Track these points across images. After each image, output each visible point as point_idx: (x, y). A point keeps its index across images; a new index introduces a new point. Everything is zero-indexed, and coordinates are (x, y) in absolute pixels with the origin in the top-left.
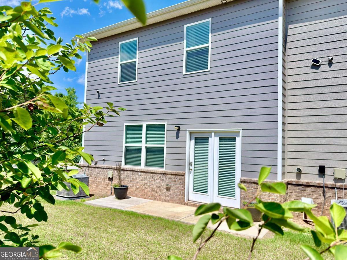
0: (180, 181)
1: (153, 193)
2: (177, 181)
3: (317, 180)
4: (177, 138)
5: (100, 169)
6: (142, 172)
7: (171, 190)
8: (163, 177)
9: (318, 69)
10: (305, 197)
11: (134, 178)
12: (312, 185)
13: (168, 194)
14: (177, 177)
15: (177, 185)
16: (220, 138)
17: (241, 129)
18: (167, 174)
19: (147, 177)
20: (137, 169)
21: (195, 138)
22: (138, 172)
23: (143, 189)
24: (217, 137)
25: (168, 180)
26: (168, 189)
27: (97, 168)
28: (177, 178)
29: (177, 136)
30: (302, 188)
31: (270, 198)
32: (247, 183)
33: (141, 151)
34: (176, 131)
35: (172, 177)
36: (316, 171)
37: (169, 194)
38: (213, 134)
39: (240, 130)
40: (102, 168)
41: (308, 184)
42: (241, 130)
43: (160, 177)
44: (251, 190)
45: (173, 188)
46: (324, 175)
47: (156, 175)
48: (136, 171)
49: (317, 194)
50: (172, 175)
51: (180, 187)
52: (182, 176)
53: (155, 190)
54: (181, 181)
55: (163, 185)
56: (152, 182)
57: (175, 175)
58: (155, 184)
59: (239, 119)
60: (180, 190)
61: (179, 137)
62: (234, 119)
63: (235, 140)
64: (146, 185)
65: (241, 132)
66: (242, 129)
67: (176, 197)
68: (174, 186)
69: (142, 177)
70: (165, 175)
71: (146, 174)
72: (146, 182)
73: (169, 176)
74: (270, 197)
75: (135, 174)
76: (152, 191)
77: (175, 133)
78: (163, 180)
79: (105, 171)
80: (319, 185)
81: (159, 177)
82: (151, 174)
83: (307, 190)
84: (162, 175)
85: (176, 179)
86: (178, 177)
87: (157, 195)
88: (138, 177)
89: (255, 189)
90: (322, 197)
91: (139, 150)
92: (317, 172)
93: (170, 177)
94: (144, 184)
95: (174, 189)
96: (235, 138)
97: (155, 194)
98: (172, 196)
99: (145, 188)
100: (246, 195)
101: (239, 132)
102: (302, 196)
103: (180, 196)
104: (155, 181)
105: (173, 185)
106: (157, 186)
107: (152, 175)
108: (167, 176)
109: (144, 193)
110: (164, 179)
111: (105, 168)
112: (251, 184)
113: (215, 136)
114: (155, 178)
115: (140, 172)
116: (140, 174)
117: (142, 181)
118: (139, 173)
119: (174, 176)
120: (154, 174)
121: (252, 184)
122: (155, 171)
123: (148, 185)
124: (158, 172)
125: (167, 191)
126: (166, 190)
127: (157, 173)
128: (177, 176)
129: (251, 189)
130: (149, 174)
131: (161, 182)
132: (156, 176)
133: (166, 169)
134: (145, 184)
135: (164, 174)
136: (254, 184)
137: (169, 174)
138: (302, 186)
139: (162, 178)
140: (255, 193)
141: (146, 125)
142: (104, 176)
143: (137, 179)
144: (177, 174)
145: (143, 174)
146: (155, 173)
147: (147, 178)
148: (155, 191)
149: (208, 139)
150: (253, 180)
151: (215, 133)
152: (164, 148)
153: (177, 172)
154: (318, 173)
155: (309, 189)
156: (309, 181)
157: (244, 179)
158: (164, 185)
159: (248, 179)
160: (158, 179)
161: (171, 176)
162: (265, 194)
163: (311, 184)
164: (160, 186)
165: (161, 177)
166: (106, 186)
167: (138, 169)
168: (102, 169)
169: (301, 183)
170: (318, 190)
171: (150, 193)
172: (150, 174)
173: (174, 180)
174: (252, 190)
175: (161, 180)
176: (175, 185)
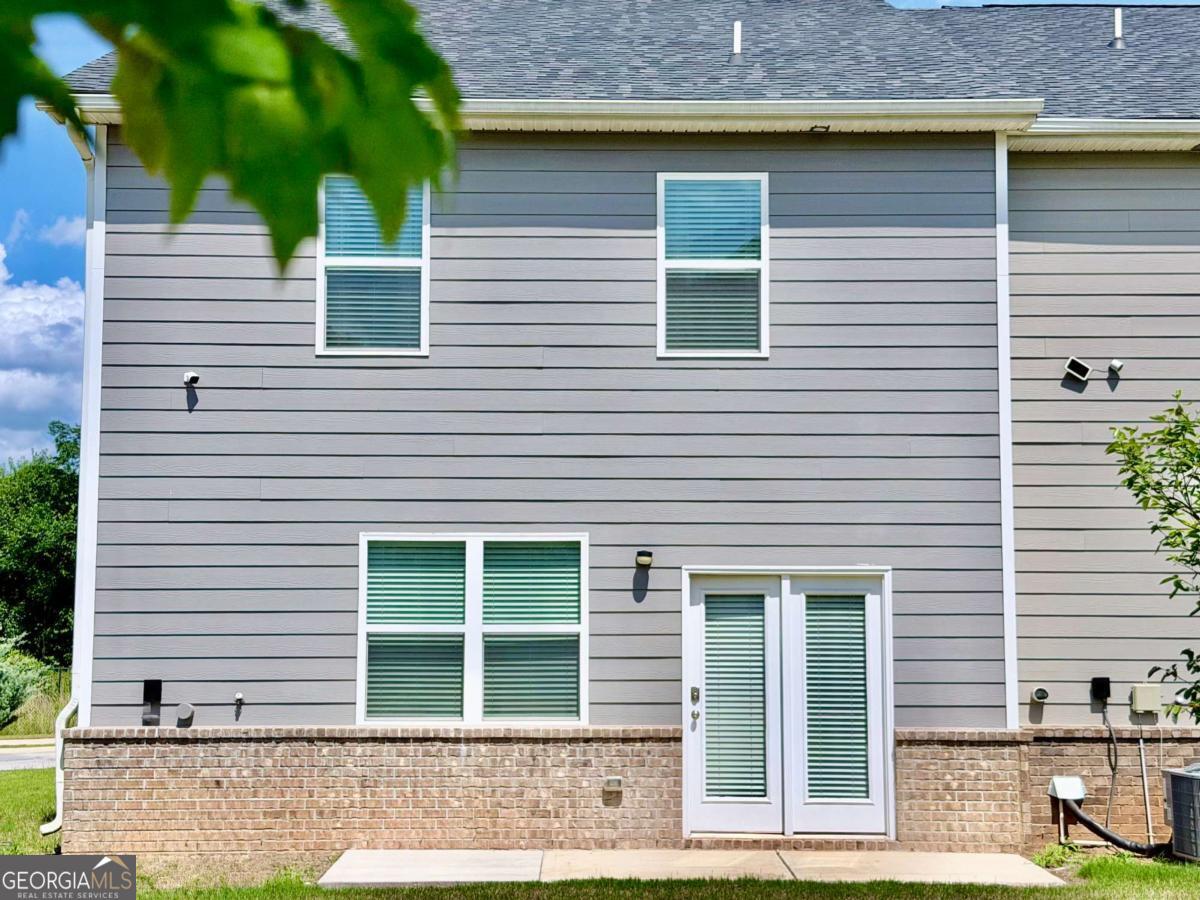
0: (664, 761)
1: (541, 823)
2: (652, 762)
3: (1086, 721)
4: (639, 598)
5: (225, 747)
6: (477, 740)
7: (625, 801)
8: (585, 753)
9: (1081, 391)
10: (1061, 774)
11: (437, 769)
12: (1081, 736)
13: (612, 818)
14: (648, 746)
15: (651, 780)
16: (808, 597)
17: (890, 567)
18: (606, 740)
19: (503, 760)
20: (452, 729)
21: (707, 596)
22: (457, 740)
23: (488, 811)
24: (799, 594)
25: (611, 761)
26: (612, 797)
27: (204, 741)
28: (649, 753)
29: (640, 590)
30: (1053, 748)
31: (990, 784)
32: (918, 745)
33: (462, 653)
34: (634, 570)
35: (627, 748)
36: (1084, 693)
37: (618, 815)
38: (786, 584)
39: (887, 571)
40: (238, 740)
41: (1069, 736)
42: (890, 572)
43: (572, 754)
44: (932, 767)
45: (634, 791)
46: (1105, 704)
47: (551, 748)
48: (445, 740)
49: (1093, 763)
50: (625, 740)
51: (664, 785)
52: (672, 743)
53: (550, 807)
54: (668, 762)
55: (585, 784)
56: (532, 775)
57: (642, 740)
58: (546, 782)
59: (880, 535)
60: (666, 797)
61: (648, 593)
62: (861, 535)
63: (864, 603)
64: (498, 794)
65: (888, 577)
66: (894, 569)
67: (646, 824)
68: (636, 782)
69: (481, 760)
70: (595, 745)
71: (500, 748)
72: (499, 780)
73: (614, 747)
74: (993, 782)
75: (440, 750)
76: (533, 814)
77: (627, 579)
78: (585, 765)
79: (257, 751)
80: (1099, 736)
81: (563, 756)
82: (527, 748)
83: (1065, 752)
84: (580, 747)
85: (645, 754)
86: (656, 747)
87: (557, 825)
88: (454, 763)
89: (944, 762)
90: (1107, 770)
91: (451, 652)
92: (1086, 697)
93: (619, 751)
94: (488, 790)
95: (638, 794)
96: (863, 597)
97: (549, 824)
98: (632, 823)
99: (499, 804)
100: (916, 783)
101: (881, 577)
102: (1052, 773)
103: (664, 820)
104: (544, 773)
105: (632, 780)
106: (557, 794)
107: (532, 751)
108: (603, 748)
109: (494, 825)
110: (590, 761)
111: (259, 740)
112: (930, 747)
113: (794, 591)
114: (544, 761)
115: (468, 740)
116: (469, 751)
117: (480, 779)
118: (463, 748)
119: (639, 744)
120: (541, 746)
121: (936, 746)
122: (548, 732)
123: (514, 790)
124: (562, 736)
125: (606, 803)
126: (601, 804)
127: (556, 740)
128: (650, 743)
129: (931, 764)
130: (515, 747)
131: (577, 772)
132: (551, 754)
133: (590, 722)
134: (493, 791)
135: (587, 740)
136: (940, 747)
137: (616, 740)
138: (1053, 744)
139: (579, 757)
140: (944, 774)
141: (485, 543)
142: (255, 773)
143: (454, 773)
144: (651, 734)
145: (483, 748)
146: (546, 741)
147: (507, 763)
148: (549, 812)
149: (763, 602)
150: (939, 733)
151: (793, 578)
152: (578, 636)
153: (651, 727)
154: (1089, 702)
155: (1070, 749)
156: (1072, 726)
157: (912, 733)
158: (591, 785)
159: (921, 731)
160: (561, 764)
161: (621, 746)
162: (977, 775)
163: (1078, 735)
164: (570, 792)
165: (578, 754)
166: (264, 821)
167: (456, 730)
168: (241, 747)
169: (1049, 734)
170: (1096, 751)
171: (522, 824)
172: (521, 746)
173: (639, 761)
174: (936, 764)
175: (574, 765)
176: (643, 779)
